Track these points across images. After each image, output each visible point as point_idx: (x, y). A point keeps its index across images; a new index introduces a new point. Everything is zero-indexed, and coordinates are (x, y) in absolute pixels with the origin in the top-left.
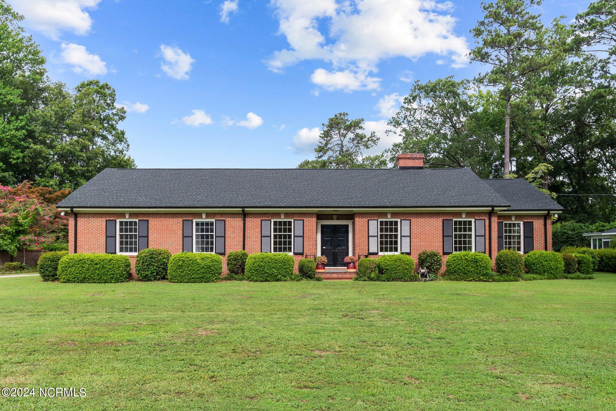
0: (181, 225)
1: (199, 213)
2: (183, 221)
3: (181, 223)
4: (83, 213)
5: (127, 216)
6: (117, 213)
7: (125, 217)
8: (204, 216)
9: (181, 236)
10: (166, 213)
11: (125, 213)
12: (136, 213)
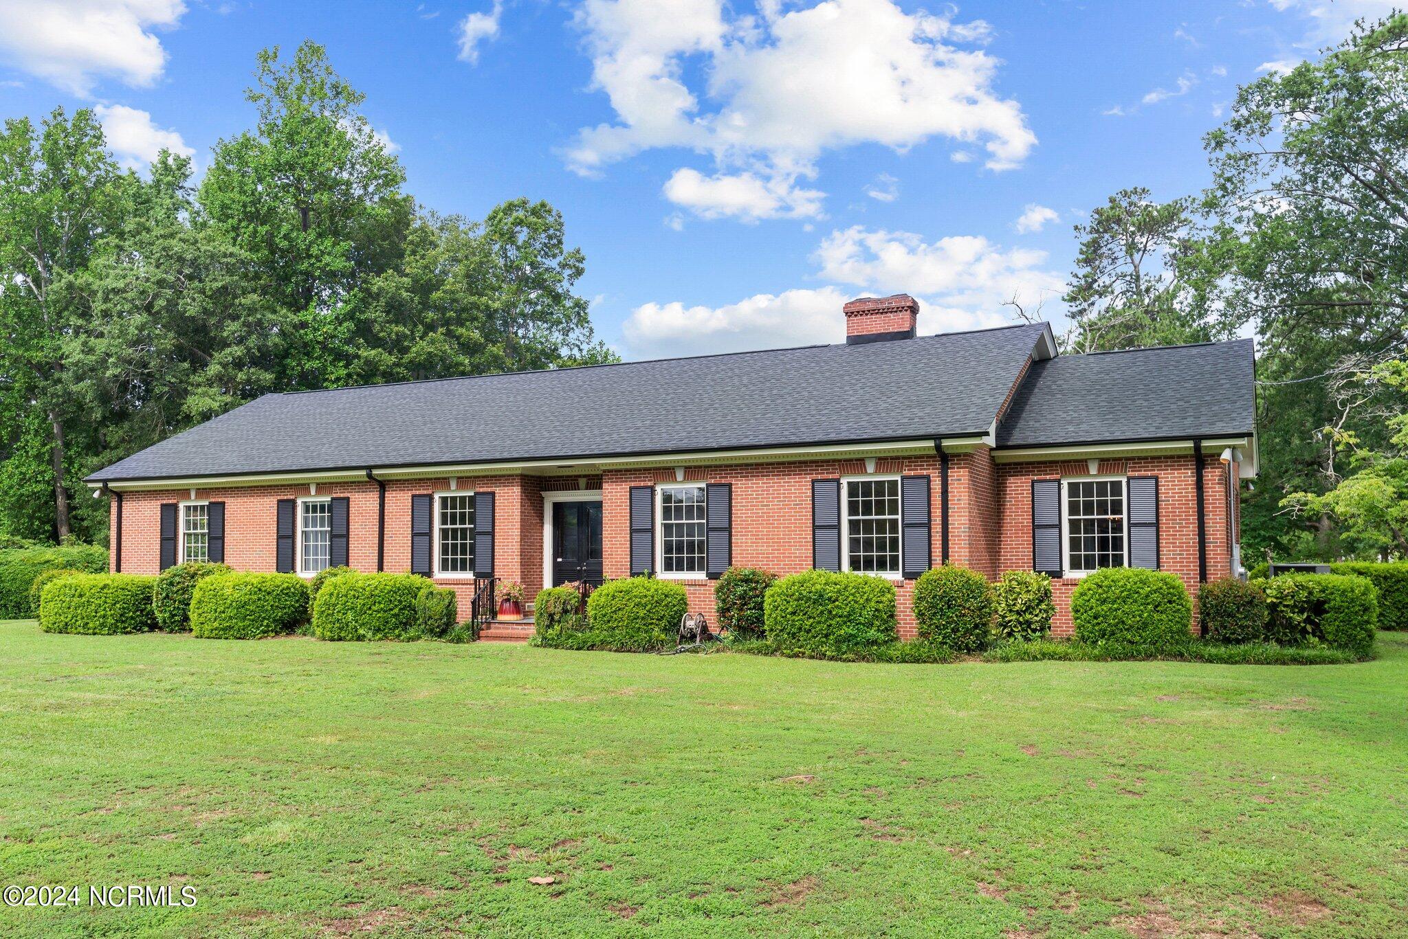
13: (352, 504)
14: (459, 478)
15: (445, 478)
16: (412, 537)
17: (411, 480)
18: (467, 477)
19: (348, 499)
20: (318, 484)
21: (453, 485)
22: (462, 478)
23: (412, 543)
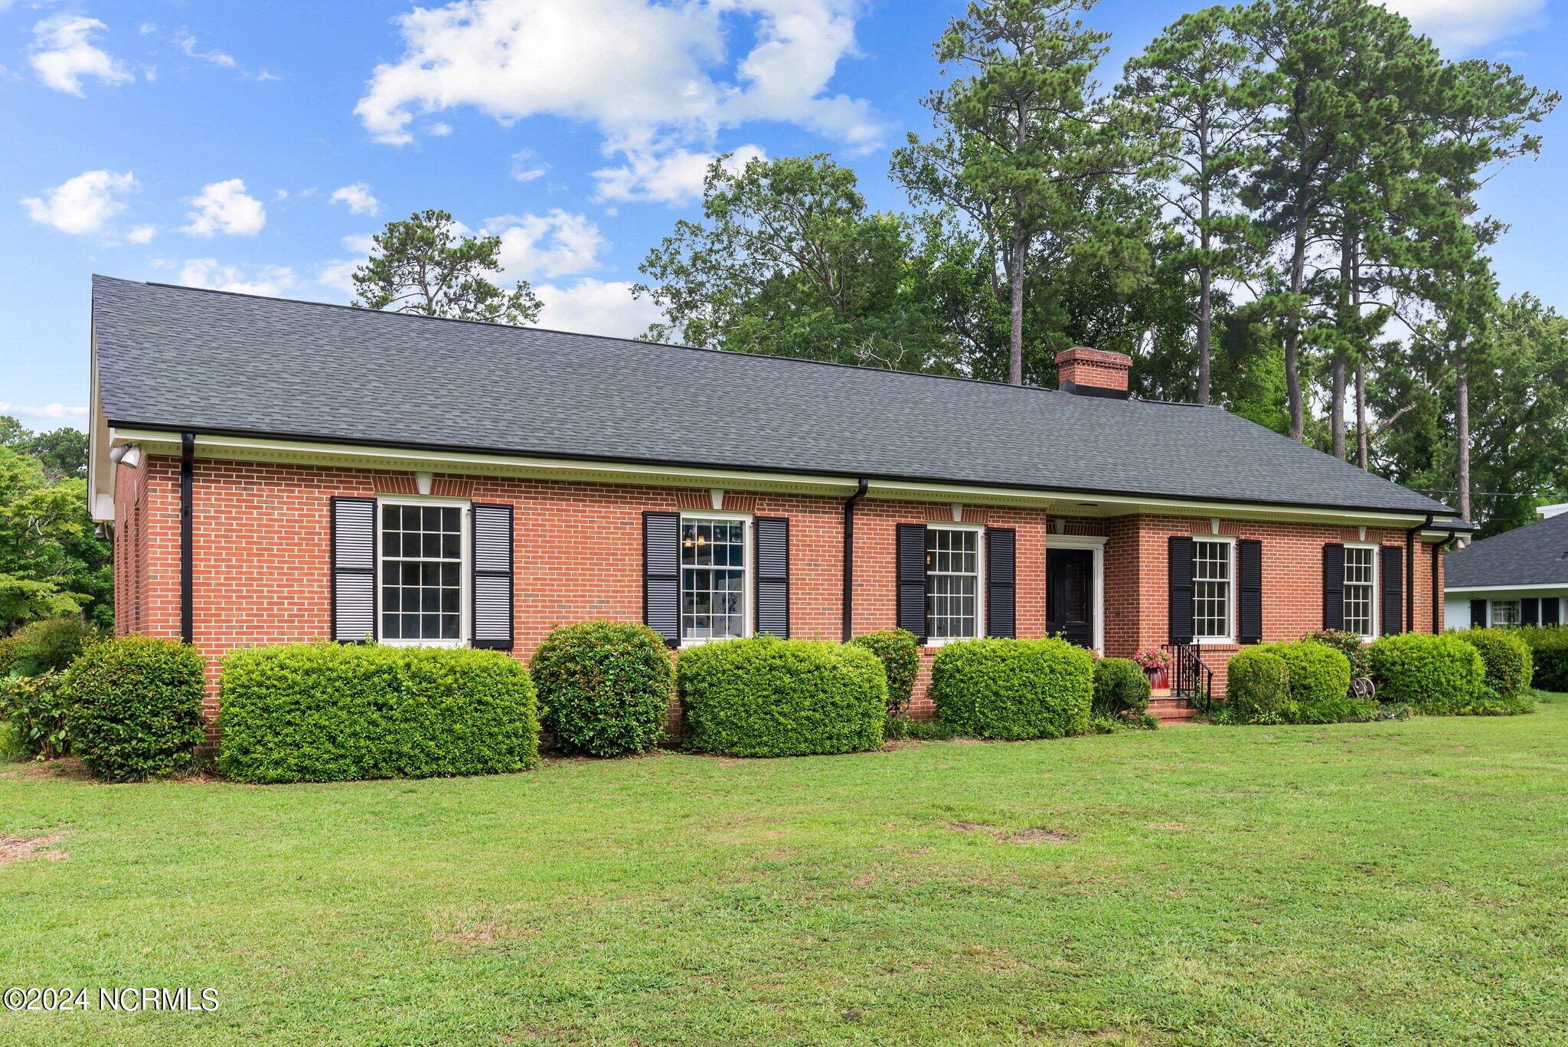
0: (638, 534)
1: (699, 490)
2: (645, 515)
3: (638, 523)
4: (218, 462)
5: (424, 486)
6: (377, 471)
7: (414, 490)
8: (717, 502)
9: (637, 576)
10: (578, 483)
11: (413, 474)
12: (460, 476)
13: (793, 531)
14: (965, 505)
15: (945, 504)
16: (898, 587)
17: (893, 501)
18: (976, 506)
19: (786, 521)
20: (726, 492)
21: (957, 516)
22: (969, 505)
23: (898, 595)
